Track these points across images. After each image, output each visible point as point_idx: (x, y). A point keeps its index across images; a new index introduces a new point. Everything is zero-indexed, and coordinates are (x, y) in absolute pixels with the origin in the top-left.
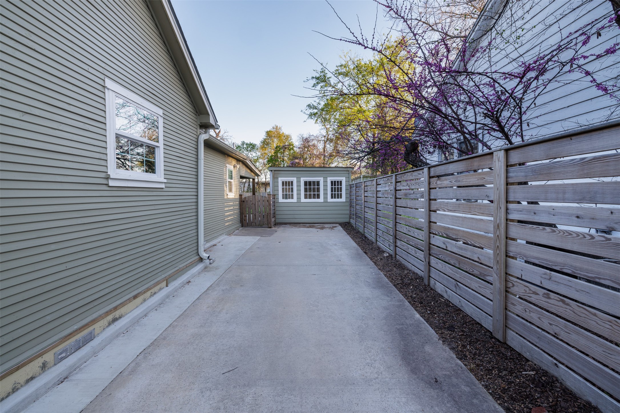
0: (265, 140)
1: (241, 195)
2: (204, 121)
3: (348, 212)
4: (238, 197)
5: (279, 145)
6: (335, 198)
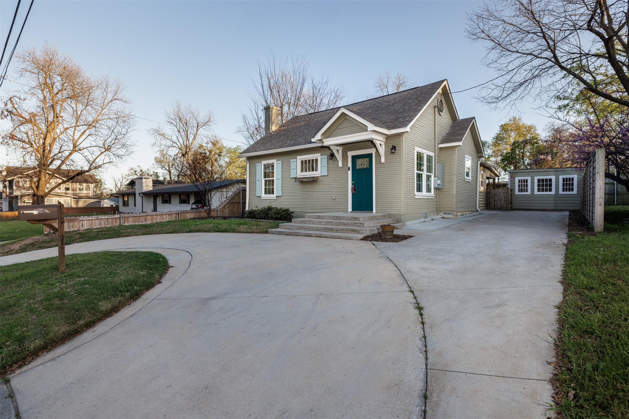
0: (499, 134)
1: (487, 189)
2: (480, 155)
3: (579, 202)
4: (485, 190)
5: (517, 138)
6: (566, 191)
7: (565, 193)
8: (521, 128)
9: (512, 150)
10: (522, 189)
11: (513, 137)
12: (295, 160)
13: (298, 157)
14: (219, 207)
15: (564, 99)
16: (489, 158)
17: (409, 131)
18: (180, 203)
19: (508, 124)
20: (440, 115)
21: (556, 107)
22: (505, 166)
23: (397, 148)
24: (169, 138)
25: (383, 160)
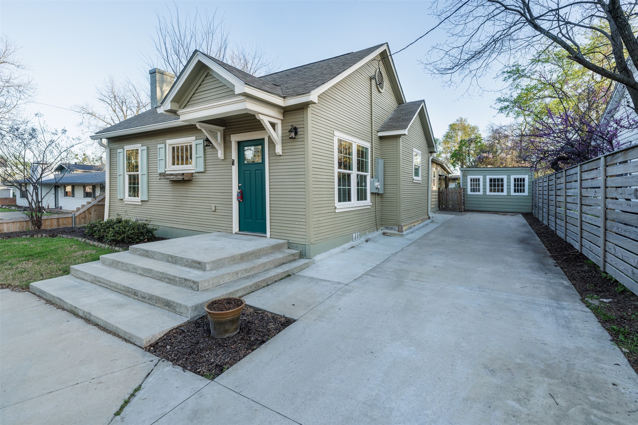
0: (448, 133)
1: (439, 188)
2: (432, 150)
3: (531, 204)
4: (437, 189)
5: (463, 138)
6: (518, 192)
7: (517, 194)
8: (466, 128)
9: (459, 147)
10: (474, 189)
11: (460, 136)
12: (163, 145)
13: (169, 142)
14: (77, 211)
15: (504, 101)
16: (440, 154)
17: (316, 101)
18: (84, 197)
19: (456, 124)
20: (380, 92)
21: (499, 108)
22: (454, 162)
23: (299, 130)
24: (101, 118)
25: (279, 149)
